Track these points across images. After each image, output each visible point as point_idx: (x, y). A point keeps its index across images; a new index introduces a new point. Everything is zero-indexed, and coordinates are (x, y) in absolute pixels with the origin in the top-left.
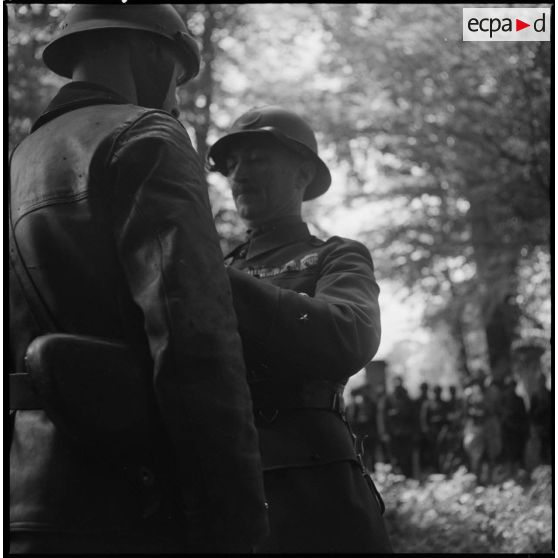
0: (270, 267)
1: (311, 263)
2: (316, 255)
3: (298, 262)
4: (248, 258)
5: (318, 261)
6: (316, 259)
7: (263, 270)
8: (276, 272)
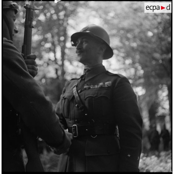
0: (94, 85)
1: (109, 85)
2: (111, 82)
3: (104, 83)
4: (86, 81)
5: (112, 85)
6: (111, 84)
7: (92, 86)
8: (96, 86)
